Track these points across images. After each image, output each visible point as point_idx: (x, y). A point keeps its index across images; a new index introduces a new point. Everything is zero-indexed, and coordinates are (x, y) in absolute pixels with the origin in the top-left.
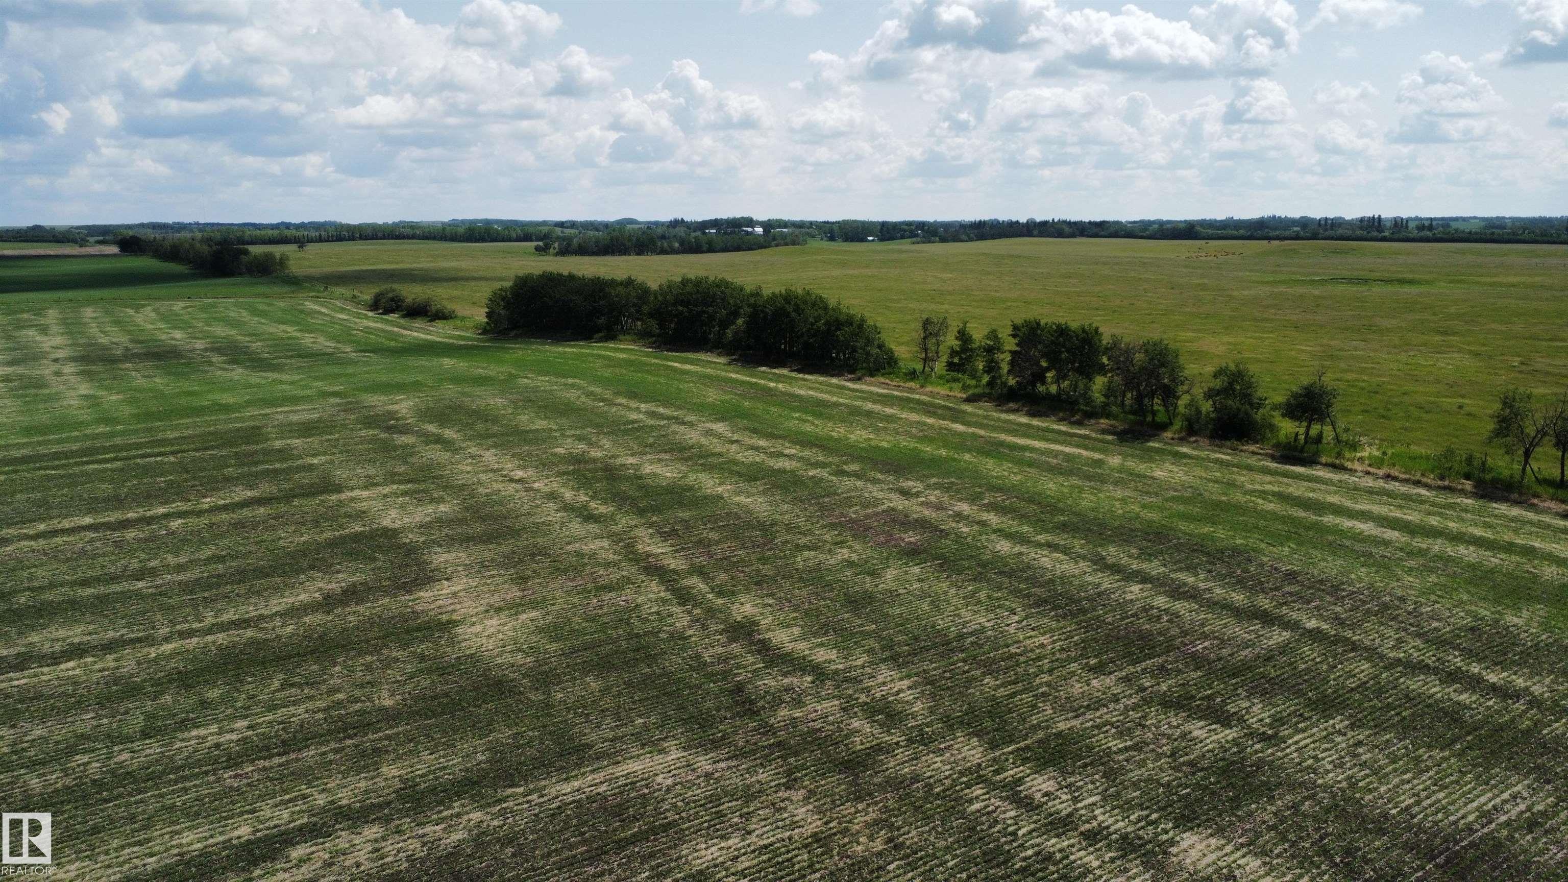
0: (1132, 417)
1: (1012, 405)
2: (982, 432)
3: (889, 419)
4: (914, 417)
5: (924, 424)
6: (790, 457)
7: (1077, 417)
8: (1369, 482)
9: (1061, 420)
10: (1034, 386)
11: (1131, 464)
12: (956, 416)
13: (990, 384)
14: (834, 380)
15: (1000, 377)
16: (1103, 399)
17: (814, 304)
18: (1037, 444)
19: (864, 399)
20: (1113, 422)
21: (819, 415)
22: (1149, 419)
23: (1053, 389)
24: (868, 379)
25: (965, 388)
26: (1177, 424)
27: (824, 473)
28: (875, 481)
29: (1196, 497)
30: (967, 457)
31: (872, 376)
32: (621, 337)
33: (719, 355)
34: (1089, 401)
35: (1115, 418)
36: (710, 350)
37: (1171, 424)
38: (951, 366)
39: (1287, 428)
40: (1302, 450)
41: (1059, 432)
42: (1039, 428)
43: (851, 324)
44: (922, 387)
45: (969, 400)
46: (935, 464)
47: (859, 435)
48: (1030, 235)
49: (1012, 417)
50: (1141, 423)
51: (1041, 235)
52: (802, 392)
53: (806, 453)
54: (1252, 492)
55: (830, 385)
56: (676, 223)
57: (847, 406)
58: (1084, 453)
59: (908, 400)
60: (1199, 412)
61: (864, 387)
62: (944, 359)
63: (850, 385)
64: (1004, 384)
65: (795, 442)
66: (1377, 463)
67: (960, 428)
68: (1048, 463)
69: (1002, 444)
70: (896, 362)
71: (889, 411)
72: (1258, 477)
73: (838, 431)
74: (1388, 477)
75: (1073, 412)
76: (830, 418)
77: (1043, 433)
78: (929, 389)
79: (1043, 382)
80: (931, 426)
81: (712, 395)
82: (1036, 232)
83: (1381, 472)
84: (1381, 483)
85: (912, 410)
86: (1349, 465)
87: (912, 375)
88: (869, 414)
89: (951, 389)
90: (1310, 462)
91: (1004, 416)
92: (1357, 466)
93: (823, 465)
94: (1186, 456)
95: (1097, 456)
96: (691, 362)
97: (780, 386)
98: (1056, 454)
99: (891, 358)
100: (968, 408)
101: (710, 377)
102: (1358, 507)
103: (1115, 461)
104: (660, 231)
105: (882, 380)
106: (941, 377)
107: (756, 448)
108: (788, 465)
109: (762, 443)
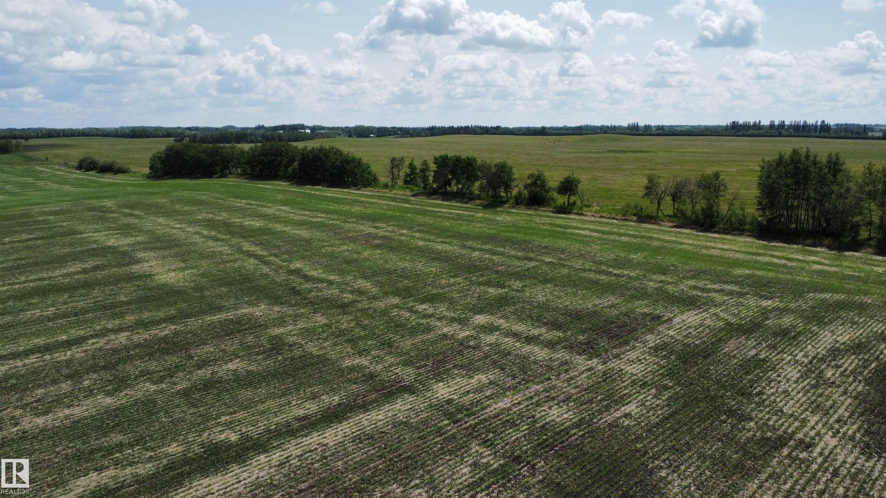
0: (491, 200)
1: (434, 197)
2: (418, 207)
3: (372, 203)
4: (385, 202)
5: (390, 205)
6: (321, 217)
7: (466, 200)
8: (593, 219)
9: (458, 202)
10: (446, 188)
11: (487, 216)
12: (406, 201)
13: (424, 188)
14: (346, 190)
15: (429, 184)
16: (478, 193)
17: (335, 153)
18: (443, 210)
19: (360, 196)
20: (481, 201)
21: (337, 203)
22: (499, 199)
23: (455, 189)
24: (363, 189)
25: (412, 190)
26: (511, 201)
27: (338, 222)
28: (363, 224)
29: (514, 225)
30: (409, 215)
31: (365, 187)
32: (229, 176)
33: (285, 181)
34: (471, 193)
35: (483, 199)
36: (280, 180)
37: (508, 202)
38: (406, 182)
39: (561, 200)
40: (566, 208)
41: (456, 206)
42: (446, 205)
44: (391, 191)
45: (413, 196)
46: (392, 218)
47: (356, 209)
49: (434, 201)
50: (495, 202)
52: (329, 195)
53: (329, 216)
54: (540, 223)
55: (343, 192)
56: (259, 128)
57: (351, 199)
58: (466, 213)
59: (383, 196)
61: (361, 192)
63: (354, 192)
64: (431, 187)
65: (323, 212)
66: (598, 212)
67: (407, 205)
68: (447, 216)
69: (428, 211)
70: (378, 182)
71: (372, 200)
72: (543, 218)
73: (347, 208)
74: (601, 217)
75: (464, 199)
76: (343, 204)
77: (448, 207)
78: (394, 192)
79: (450, 187)
80: (394, 205)
81: (280, 197)
83: (598, 216)
84: (597, 219)
85: (385, 200)
86: (585, 213)
87: (386, 186)
88: (362, 202)
89: (405, 191)
90: (570, 213)
91: (430, 201)
92: (589, 214)
93: (337, 220)
94: (512, 212)
95: (472, 214)
96: (270, 185)
97: (317, 193)
98: (452, 213)
99: (375, 180)
100: (413, 198)
101: (279, 190)
102: (584, 226)
103: (479, 215)
104: (250, 131)
105: (370, 189)
106: (401, 187)
107: (304, 215)
108: (319, 220)
109: (307, 213)
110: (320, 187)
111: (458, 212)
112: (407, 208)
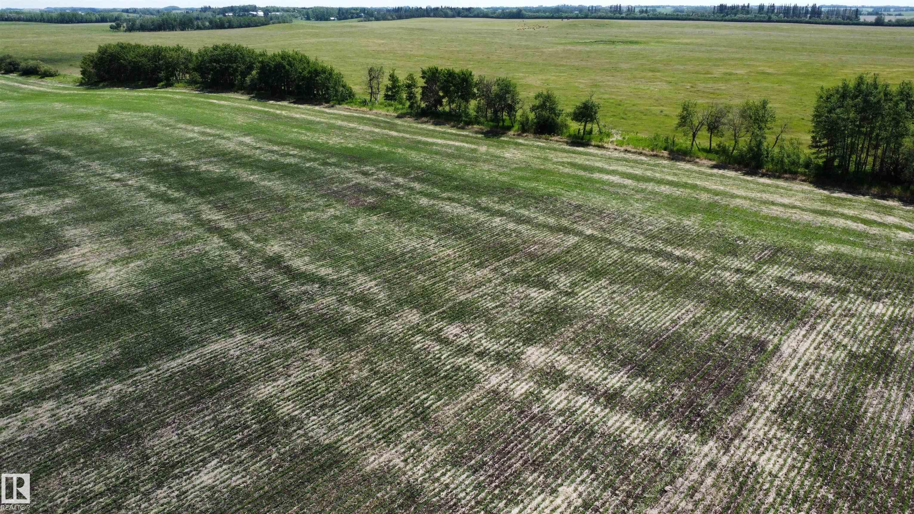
0: (491, 124)
1: (424, 119)
2: (408, 136)
3: (352, 130)
4: (367, 128)
5: (373, 132)
6: (294, 156)
7: (461, 124)
8: (616, 154)
9: (453, 127)
10: (436, 107)
11: (492, 150)
12: (392, 127)
13: (411, 107)
14: (317, 108)
15: (416, 102)
16: (475, 114)
17: (301, 60)
18: (439, 141)
19: (336, 119)
20: (481, 127)
21: (309, 130)
22: (501, 124)
23: (447, 109)
24: (337, 106)
25: (396, 110)
26: (516, 127)
27: (315, 165)
28: (347, 168)
29: (528, 167)
30: (400, 150)
31: (340, 104)
32: (176, 84)
33: (242, 94)
34: (467, 115)
35: (482, 124)
36: (236, 91)
37: (513, 126)
38: (387, 97)
39: (574, 126)
40: (582, 138)
41: (452, 134)
42: (440, 132)
43: (325, 72)
44: (370, 110)
45: (399, 117)
46: (380, 155)
47: (334, 141)
48: (429, 16)
49: (424, 126)
50: (497, 127)
51: (435, 16)
52: (298, 116)
53: (303, 153)
54: (557, 163)
55: (314, 111)
56: (205, 9)
57: (326, 123)
58: (465, 145)
59: (363, 118)
60: (527, 119)
61: (336, 111)
62: (382, 93)
63: (327, 110)
64: (419, 106)
65: (296, 147)
66: (620, 144)
67: (394, 133)
68: (446, 152)
69: (419, 142)
70: (354, 95)
71: (352, 125)
72: (560, 154)
73: (322, 139)
74: (626, 151)
75: (459, 121)
76: (316, 131)
77: (443, 135)
78: (375, 111)
79: (441, 105)
80: (378, 133)
81: (241, 120)
82: (432, 14)
83: (622, 149)
84: (622, 155)
85: (366, 124)
86: (606, 145)
87: (364, 103)
88: (340, 128)
89: (388, 111)
90: (586, 144)
91: (419, 126)
92: (610, 146)
93: (315, 160)
94: (521, 144)
95: (473, 147)
96: (225, 99)
97: (284, 112)
98: (450, 147)
99: (351, 92)
100: (398, 122)
101: (237, 108)
102: (611, 168)
103: (483, 149)
104: (195, 14)
105: (346, 106)
106: (381, 104)
107: (272, 152)
108: (293, 161)
109: (276, 148)
110: (285, 103)
111: (457, 144)
112: (394, 138)
